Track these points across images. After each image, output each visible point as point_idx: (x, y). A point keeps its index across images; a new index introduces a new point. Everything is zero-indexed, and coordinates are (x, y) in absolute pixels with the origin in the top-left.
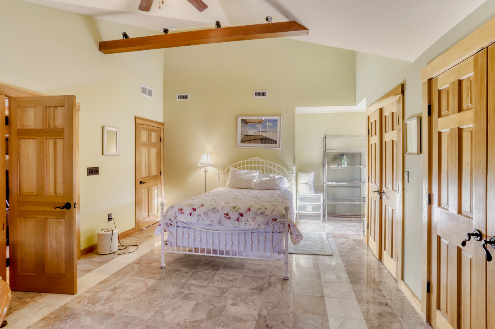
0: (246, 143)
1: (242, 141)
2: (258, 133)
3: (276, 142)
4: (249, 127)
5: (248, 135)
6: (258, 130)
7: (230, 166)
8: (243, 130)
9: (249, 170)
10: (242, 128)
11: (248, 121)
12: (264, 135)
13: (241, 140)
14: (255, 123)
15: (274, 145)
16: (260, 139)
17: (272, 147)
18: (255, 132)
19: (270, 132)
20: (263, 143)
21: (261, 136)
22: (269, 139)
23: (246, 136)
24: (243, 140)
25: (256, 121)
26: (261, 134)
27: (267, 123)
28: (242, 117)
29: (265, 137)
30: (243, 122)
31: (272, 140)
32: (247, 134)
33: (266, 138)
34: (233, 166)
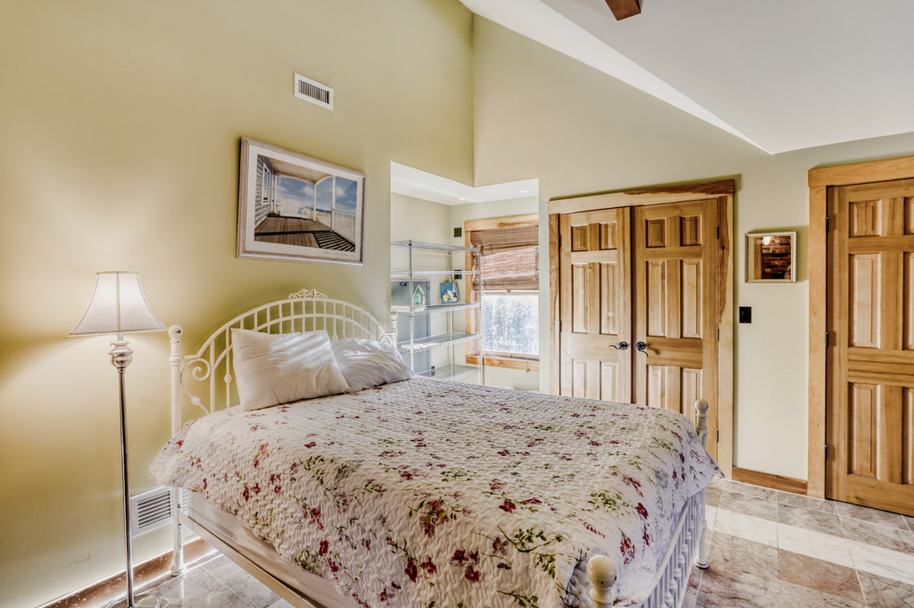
0: (271, 241)
1: (261, 235)
2: (309, 212)
3: (353, 245)
4: (284, 189)
5: (278, 216)
6: (309, 205)
7: (226, 326)
8: (264, 195)
9: (307, 335)
10: (259, 185)
11: (279, 167)
12: (326, 221)
13: (256, 229)
14: (300, 179)
15: (348, 254)
16: (314, 232)
17: (343, 260)
18: (300, 209)
19: (340, 215)
20: (320, 247)
21: (317, 223)
22: (337, 234)
23: (271, 215)
24: (263, 231)
25: (305, 174)
26: (315, 215)
27: (332, 187)
28: (262, 146)
29: (327, 227)
30: (265, 166)
31: (344, 239)
32: (276, 212)
33: (329, 231)
34: (239, 322)
